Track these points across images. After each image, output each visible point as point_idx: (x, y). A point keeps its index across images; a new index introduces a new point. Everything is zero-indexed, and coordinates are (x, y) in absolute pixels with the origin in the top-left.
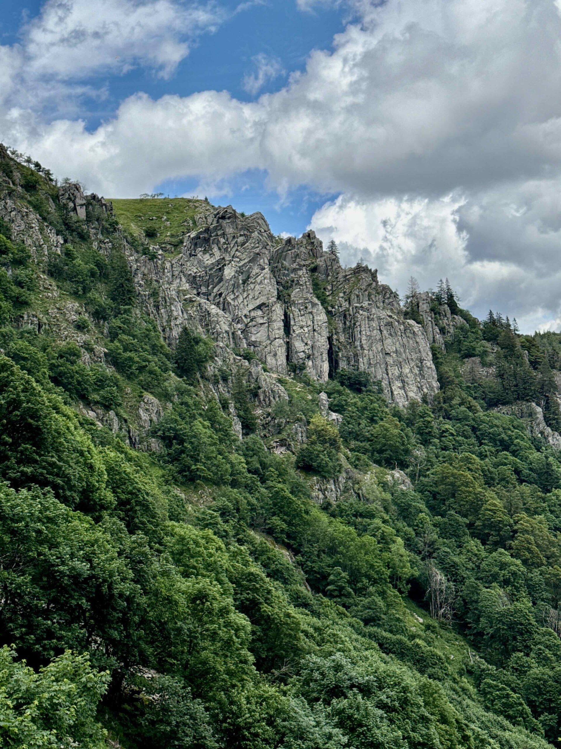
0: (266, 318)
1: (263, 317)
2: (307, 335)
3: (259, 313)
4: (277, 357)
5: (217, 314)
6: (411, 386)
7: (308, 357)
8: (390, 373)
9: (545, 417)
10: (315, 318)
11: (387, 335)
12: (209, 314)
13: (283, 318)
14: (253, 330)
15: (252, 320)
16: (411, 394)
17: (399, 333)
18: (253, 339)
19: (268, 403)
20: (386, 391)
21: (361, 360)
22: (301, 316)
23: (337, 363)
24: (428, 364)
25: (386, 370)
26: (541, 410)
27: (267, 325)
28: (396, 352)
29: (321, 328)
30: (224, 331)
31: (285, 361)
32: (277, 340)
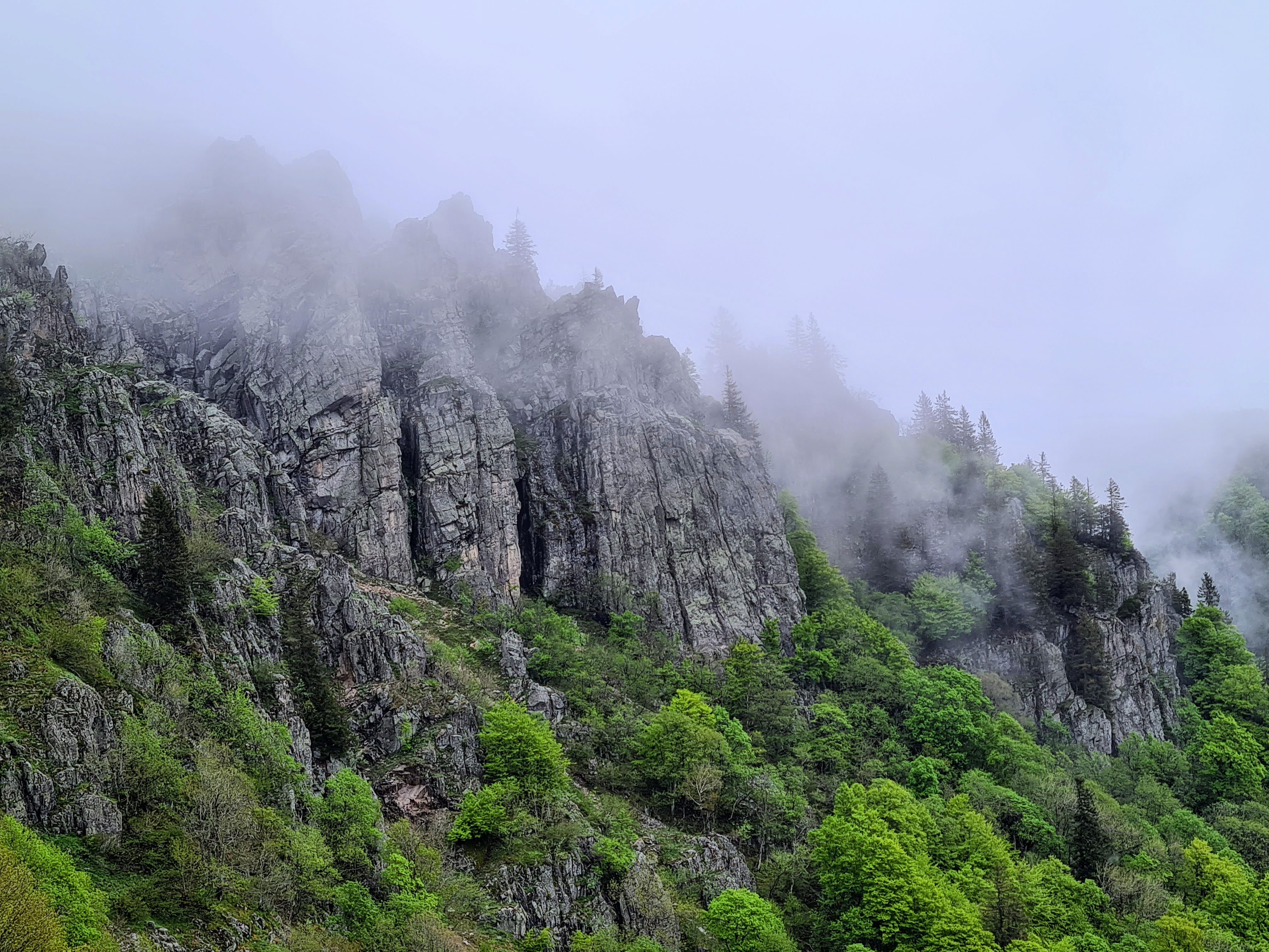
0: (353, 436)
1: (347, 435)
2: (463, 478)
3: (334, 423)
4: (387, 538)
5: (225, 430)
6: (733, 602)
7: (469, 538)
8: (679, 571)
9: (1069, 671)
10: (484, 432)
11: (669, 471)
12: (204, 430)
13: (398, 434)
14: (321, 469)
15: (316, 444)
16: (734, 624)
17: (700, 466)
18: (321, 491)
19: (371, 670)
20: (670, 619)
21: (603, 538)
22: (447, 428)
23: (542, 548)
24: (776, 544)
25: (670, 562)
26: (1059, 652)
27: (356, 452)
28: (694, 514)
29: (499, 457)
30: (245, 476)
31: (406, 548)
32: (385, 493)
